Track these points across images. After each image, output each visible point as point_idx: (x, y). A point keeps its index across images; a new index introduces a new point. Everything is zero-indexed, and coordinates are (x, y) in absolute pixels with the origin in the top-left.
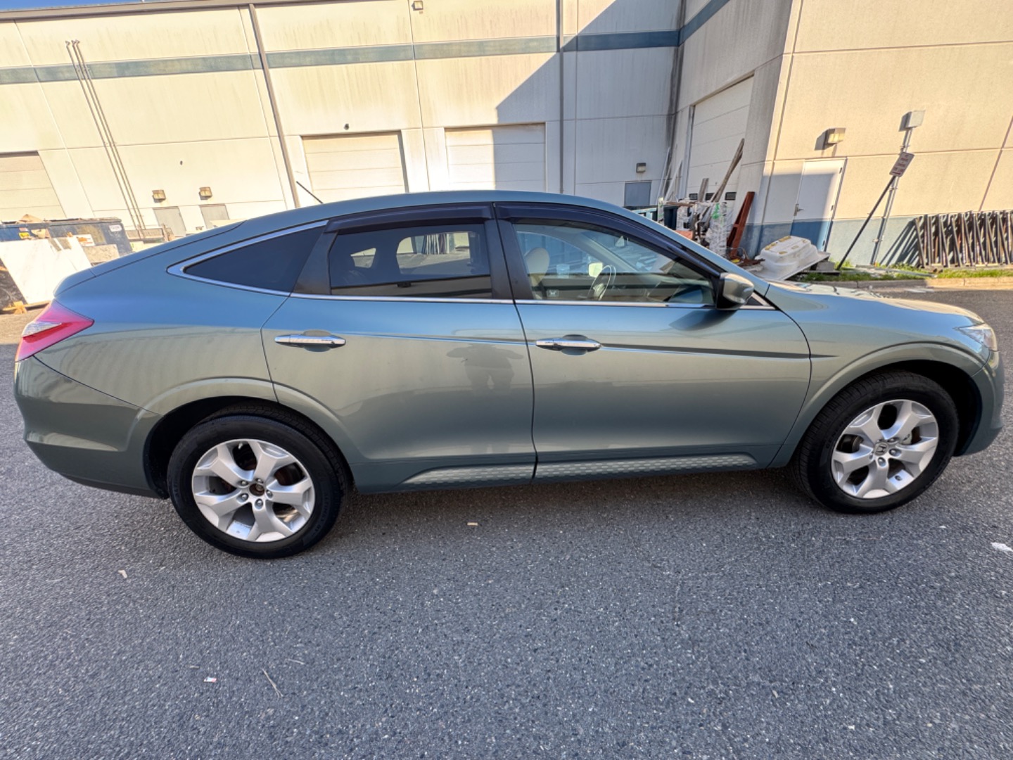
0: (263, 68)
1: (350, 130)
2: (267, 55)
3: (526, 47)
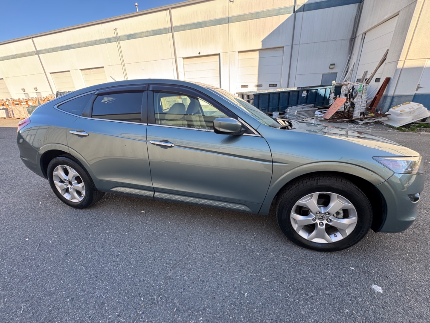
0: (172, 33)
1: (201, 55)
2: (174, 27)
3: (278, 12)
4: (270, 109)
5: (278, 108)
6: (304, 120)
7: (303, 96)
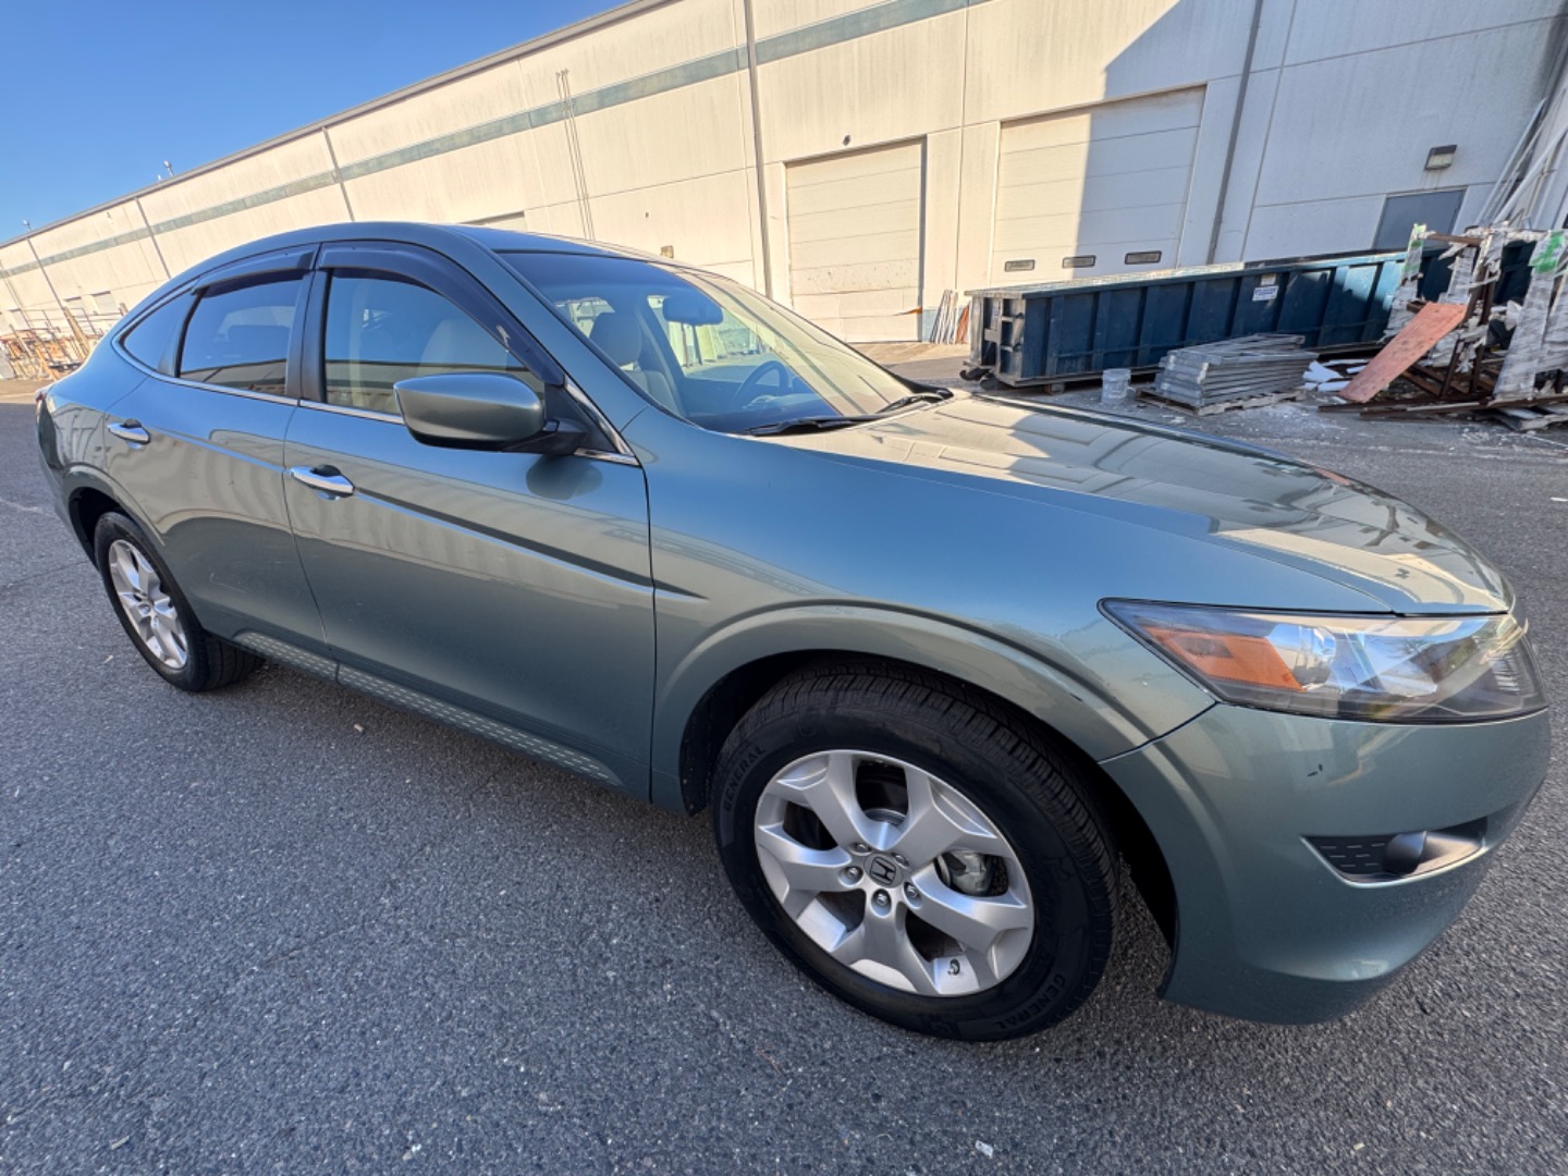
0: (750, 67)
2: (757, 44)
4: (1094, 359)
5: (1136, 353)
6: (1240, 403)
7: (1257, 297)
